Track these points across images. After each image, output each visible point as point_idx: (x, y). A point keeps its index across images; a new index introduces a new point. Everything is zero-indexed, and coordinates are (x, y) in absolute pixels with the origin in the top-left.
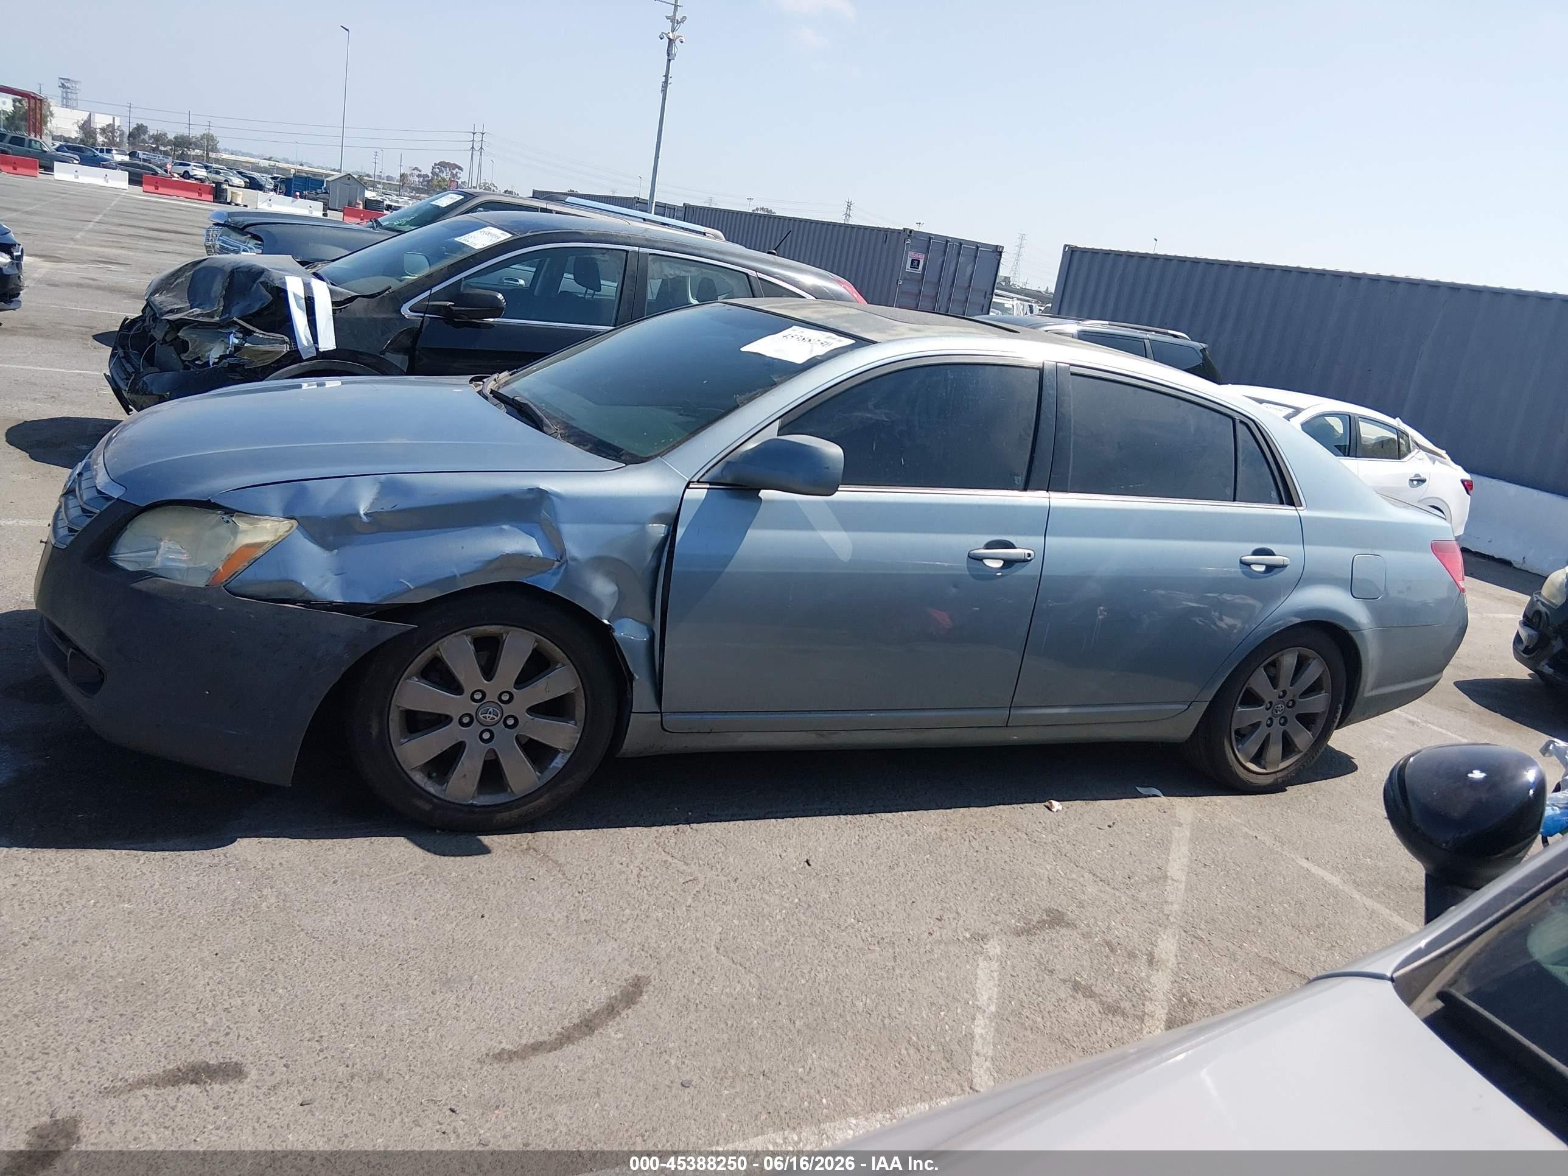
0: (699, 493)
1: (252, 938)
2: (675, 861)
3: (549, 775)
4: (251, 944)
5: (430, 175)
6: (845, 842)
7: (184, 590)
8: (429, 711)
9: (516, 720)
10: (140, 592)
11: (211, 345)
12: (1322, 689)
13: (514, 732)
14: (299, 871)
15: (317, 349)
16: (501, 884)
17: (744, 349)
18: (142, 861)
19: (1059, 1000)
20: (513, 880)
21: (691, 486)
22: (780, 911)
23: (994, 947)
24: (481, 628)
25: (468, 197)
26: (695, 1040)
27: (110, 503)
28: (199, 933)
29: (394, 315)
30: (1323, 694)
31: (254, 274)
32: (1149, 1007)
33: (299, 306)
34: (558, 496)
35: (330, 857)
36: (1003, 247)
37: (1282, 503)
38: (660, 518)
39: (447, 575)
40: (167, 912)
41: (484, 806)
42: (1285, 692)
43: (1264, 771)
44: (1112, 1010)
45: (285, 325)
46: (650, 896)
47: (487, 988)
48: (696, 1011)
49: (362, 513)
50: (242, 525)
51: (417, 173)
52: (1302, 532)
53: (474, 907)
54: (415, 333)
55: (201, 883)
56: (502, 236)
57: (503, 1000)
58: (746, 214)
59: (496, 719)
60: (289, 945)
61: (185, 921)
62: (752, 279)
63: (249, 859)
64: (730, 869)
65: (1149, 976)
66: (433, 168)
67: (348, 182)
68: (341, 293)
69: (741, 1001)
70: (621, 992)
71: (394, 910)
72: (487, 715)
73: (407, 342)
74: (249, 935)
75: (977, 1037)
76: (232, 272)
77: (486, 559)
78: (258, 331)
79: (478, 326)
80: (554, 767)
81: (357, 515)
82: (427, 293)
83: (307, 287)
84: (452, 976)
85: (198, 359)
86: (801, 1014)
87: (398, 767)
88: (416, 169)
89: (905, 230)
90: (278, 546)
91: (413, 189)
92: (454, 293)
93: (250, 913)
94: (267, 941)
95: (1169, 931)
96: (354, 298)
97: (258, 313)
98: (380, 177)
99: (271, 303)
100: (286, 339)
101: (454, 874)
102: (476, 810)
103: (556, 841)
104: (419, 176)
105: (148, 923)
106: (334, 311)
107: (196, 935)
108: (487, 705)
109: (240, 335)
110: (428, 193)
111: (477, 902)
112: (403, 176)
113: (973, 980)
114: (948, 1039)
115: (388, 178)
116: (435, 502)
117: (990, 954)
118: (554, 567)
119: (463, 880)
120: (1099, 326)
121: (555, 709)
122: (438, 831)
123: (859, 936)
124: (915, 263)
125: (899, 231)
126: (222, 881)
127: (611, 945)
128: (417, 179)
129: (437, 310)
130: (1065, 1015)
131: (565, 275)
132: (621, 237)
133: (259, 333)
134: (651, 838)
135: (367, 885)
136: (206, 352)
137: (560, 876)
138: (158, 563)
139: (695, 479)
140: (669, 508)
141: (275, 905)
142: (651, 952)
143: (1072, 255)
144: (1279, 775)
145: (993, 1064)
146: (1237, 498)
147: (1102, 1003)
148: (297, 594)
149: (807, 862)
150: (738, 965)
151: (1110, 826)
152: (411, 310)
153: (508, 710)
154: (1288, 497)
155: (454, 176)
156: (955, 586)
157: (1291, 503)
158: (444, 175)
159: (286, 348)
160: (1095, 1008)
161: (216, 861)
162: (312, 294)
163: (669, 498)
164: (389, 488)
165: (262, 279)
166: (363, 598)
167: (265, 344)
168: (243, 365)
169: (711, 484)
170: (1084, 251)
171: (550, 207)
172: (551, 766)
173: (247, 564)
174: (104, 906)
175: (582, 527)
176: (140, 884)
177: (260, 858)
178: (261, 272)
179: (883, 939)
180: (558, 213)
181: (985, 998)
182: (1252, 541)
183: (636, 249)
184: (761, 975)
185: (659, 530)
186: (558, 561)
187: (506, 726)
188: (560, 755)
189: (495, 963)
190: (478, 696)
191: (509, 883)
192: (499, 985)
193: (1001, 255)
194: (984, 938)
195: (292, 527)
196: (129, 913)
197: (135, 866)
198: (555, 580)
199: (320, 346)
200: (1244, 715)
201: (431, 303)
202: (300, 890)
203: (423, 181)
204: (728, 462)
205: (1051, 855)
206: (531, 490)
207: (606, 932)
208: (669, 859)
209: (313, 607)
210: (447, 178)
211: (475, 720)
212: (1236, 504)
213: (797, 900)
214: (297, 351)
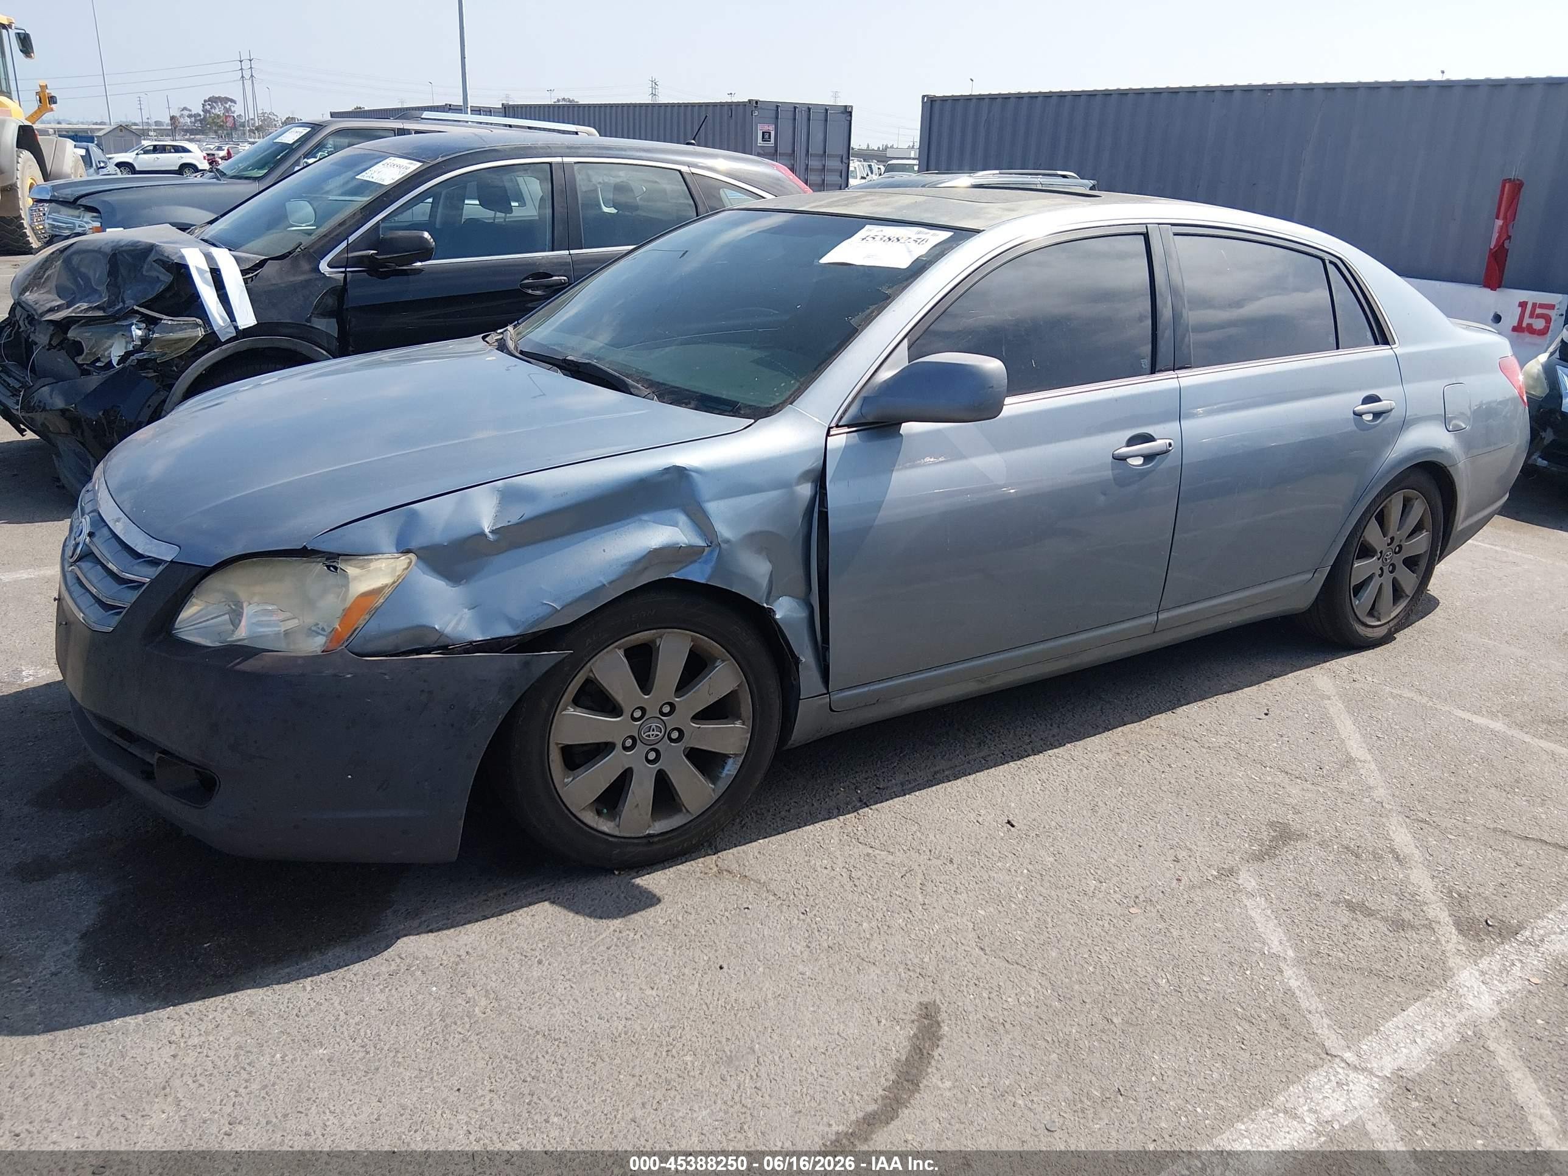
0: (839, 440)
1: (487, 1058)
2: (877, 852)
3: (723, 785)
4: (490, 1067)
5: (202, 113)
6: (1030, 790)
7: (300, 662)
8: (591, 742)
9: (680, 730)
10: (244, 673)
11: (109, 342)
12: (1423, 529)
13: (680, 746)
14: (493, 958)
15: (236, 328)
16: (717, 921)
17: (825, 260)
18: (309, 988)
19: (1345, 927)
20: (727, 914)
21: (832, 433)
22: (1018, 889)
23: (1247, 879)
24: (632, 637)
25: (316, 127)
26: (1027, 1070)
27: (161, 568)
28: (423, 1066)
29: (314, 275)
30: (1425, 533)
31: (143, 253)
32: (1431, 914)
33: (205, 281)
34: (698, 471)
35: (517, 932)
36: (852, 107)
37: (1377, 343)
38: (805, 476)
39: (594, 587)
40: (373, 1048)
41: (662, 834)
42: (1392, 539)
43: (1379, 623)
44: (1399, 925)
45: (193, 305)
46: (877, 900)
47: (777, 1058)
48: (1007, 1032)
49: (487, 531)
50: (351, 570)
51: (186, 113)
52: (1400, 371)
53: (706, 958)
54: (340, 291)
55: (392, 1000)
56: (412, 166)
57: (801, 1069)
58: (549, 106)
59: (661, 735)
60: (534, 1057)
61: (399, 1055)
62: (687, 177)
63: (430, 956)
64: (939, 848)
65: (1407, 877)
66: (204, 105)
67: (121, 134)
68: (248, 259)
69: (1044, 1008)
70: (918, 1028)
71: (623, 982)
72: (651, 733)
73: (331, 301)
74: (480, 1055)
75: (1297, 992)
76: (114, 255)
77: (629, 560)
78: (165, 317)
79: (405, 273)
80: (727, 775)
81: (482, 534)
82: (344, 244)
83: (209, 258)
84: (731, 1052)
85: (98, 360)
86: (1114, 1010)
87: (566, 811)
88: (185, 109)
89: (750, 101)
90: (400, 588)
91: (186, 131)
92: (373, 239)
93: (467, 1026)
94: (506, 1057)
95: (1394, 820)
96: (265, 261)
97: (160, 297)
98: (148, 124)
99: (172, 284)
100: (199, 321)
101: (661, 921)
102: (656, 839)
103: (743, 855)
104: (190, 116)
105: (358, 1068)
106: (246, 281)
107: (421, 1070)
108: (649, 721)
109: (144, 325)
110: (203, 134)
111: (705, 951)
112: (172, 118)
113: (1253, 925)
114: (1271, 1001)
115: (157, 123)
116: (562, 502)
117: (1249, 890)
118: (705, 553)
119: (675, 927)
120: (991, 176)
121: (719, 711)
122: (617, 873)
123: (1112, 900)
124: (766, 136)
125: (744, 104)
126: (414, 991)
127: (873, 972)
128: (188, 120)
129: (359, 261)
130: (1360, 943)
131: (467, 202)
132: (541, 148)
133: (167, 320)
134: (837, 830)
135: (576, 959)
136: (107, 349)
137: (772, 898)
138: (242, 633)
139: (833, 424)
140: (814, 463)
141: (489, 1007)
142: (918, 970)
143: (933, 106)
144: (1391, 624)
145: (1331, 1019)
146: (1340, 346)
147: (1385, 919)
148: (430, 640)
149: (1009, 822)
150: (1016, 965)
151: (1266, 714)
152: (330, 265)
153: (671, 722)
154: (1381, 337)
155: (228, 110)
156: (1105, 494)
157: (1386, 342)
158: (217, 111)
159: (200, 333)
160: (1383, 927)
161: (393, 967)
162: (216, 264)
163: (811, 452)
164: (508, 497)
165: (152, 257)
166: (504, 630)
167: (176, 331)
168: (155, 360)
169: (849, 426)
170: (944, 100)
171: (407, 125)
172: (723, 775)
173: (367, 617)
174: (295, 1059)
175: (727, 501)
176: (322, 1019)
177: (441, 951)
178: (151, 248)
179: (1137, 897)
180: (417, 132)
181: (1276, 943)
182: (1360, 390)
183: (559, 159)
184: (1045, 972)
185: (806, 490)
186: (708, 546)
187: (671, 740)
188: (730, 761)
189: (767, 1024)
190: (638, 714)
191: (724, 919)
192: (787, 1052)
193: (851, 116)
194: (1232, 871)
195: (410, 563)
196: (329, 1060)
197: (304, 996)
198: (708, 569)
199: (239, 324)
200: (1362, 568)
201: (351, 255)
202: (507, 981)
203: (196, 121)
204: (865, 399)
205: (1234, 760)
206: (667, 470)
207: (859, 956)
208: (870, 851)
209: (452, 652)
210: (221, 113)
211: (638, 741)
212: (1341, 351)
213: (1025, 871)
214: (214, 332)
